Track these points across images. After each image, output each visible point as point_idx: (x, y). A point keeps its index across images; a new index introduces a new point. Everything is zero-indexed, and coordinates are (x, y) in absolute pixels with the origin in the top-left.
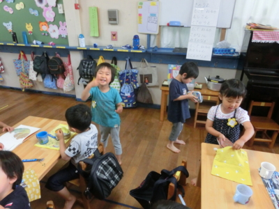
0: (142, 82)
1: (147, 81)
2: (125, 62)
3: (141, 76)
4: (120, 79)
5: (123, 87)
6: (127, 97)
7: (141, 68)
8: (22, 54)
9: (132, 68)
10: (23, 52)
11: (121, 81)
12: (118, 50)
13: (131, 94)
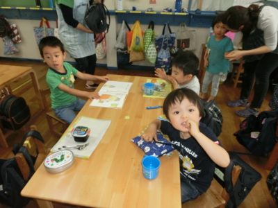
0: (178, 46)
1: (184, 46)
2: (162, 27)
3: (179, 41)
4: (156, 45)
5: (161, 52)
6: (164, 62)
7: (179, 32)
8: (44, 20)
9: (171, 32)
10: (45, 18)
11: (157, 47)
12: (162, 13)
13: (169, 59)
